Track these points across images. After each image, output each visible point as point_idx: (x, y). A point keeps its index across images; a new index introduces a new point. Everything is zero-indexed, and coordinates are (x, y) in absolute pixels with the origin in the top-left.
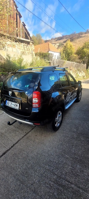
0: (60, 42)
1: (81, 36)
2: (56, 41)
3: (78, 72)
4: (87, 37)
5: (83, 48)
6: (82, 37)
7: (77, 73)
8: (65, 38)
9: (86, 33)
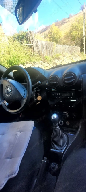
0: (45, 34)
1: (64, 22)
2: (41, 33)
3: (73, 57)
4: (71, 21)
5: (71, 32)
6: (66, 23)
7: (72, 59)
8: (49, 28)
9: (69, 18)
